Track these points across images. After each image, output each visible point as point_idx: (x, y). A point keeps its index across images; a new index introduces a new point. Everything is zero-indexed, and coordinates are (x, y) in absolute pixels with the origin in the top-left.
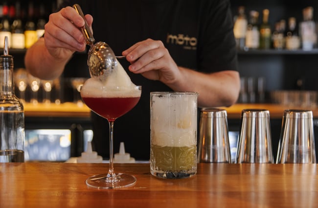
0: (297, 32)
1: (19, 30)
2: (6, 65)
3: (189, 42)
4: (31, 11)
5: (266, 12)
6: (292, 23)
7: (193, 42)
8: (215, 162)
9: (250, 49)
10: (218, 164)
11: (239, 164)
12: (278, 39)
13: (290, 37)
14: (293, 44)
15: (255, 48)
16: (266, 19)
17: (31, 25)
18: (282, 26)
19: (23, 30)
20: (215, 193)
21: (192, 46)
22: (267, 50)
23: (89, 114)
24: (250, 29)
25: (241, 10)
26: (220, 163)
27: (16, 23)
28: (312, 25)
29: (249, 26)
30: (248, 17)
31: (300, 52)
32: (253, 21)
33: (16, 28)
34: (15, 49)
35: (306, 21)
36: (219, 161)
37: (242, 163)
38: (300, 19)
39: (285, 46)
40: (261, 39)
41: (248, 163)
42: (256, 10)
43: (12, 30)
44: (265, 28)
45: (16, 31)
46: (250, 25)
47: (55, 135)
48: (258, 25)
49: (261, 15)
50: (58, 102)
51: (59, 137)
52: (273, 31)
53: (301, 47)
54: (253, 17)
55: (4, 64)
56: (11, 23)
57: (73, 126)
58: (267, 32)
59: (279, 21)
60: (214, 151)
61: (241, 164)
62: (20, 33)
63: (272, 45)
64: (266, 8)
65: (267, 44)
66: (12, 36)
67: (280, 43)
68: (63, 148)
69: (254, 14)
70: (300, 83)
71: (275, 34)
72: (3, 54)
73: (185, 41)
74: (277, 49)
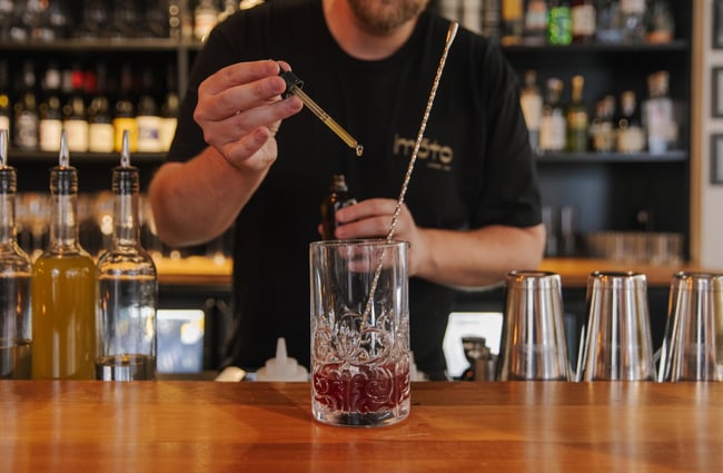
0: (637, 119)
1: (103, 119)
2: (125, 187)
3: (438, 154)
4: (127, 81)
5: (578, 82)
6: (629, 103)
7: (446, 155)
8: (538, 380)
9: (548, 152)
10: (546, 383)
11: (587, 384)
12: (603, 132)
13: (625, 128)
14: (630, 142)
15: (557, 151)
16: (577, 94)
17: (125, 106)
18: (607, 107)
19: (111, 116)
20: (539, 444)
21: (443, 164)
22: (581, 154)
23: (228, 280)
24: (548, 112)
25: (531, 78)
26: (550, 380)
27: (99, 104)
28: (667, 105)
29: (546, 109)
30: (543, 91)
31: (644, 157)
32: (553, 98)
33: (99, 113)
34: (95, 153)
35: (655, 97)
36: (547, 376)
37: (594, 380)
38: (643, 96)
39: (615, 148)
40: (570, 132)
41: (604, 380)
42: (559, 78)
43: (89, 118)
44: (577, 112)
45: (96, 119)
46: (548, 107)
47: (170, 321)
48: (564, 105)
49: (568, 88)
50: (175, 255)
51: (179, 325)
52: (593, 118)
53: (646, 148)
54: (553, 90)
55: (122, 184)
56: (87, 104)
57: (209, 303)
58: (580, 119)
59: (601, 98)
60: (537, 356)
61: (591, 383)
62: (105, 122)
63: (591, 145)
64: (576, 74)
65: (580, 143)
66: (89, 129)
67: (606, 140)
68: (186, 347)
69: (555, 85)
70: (643, 216)
71: (596, 122)
72: (119, 164)
73: (431, 152)
74: (600, 151)
